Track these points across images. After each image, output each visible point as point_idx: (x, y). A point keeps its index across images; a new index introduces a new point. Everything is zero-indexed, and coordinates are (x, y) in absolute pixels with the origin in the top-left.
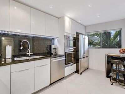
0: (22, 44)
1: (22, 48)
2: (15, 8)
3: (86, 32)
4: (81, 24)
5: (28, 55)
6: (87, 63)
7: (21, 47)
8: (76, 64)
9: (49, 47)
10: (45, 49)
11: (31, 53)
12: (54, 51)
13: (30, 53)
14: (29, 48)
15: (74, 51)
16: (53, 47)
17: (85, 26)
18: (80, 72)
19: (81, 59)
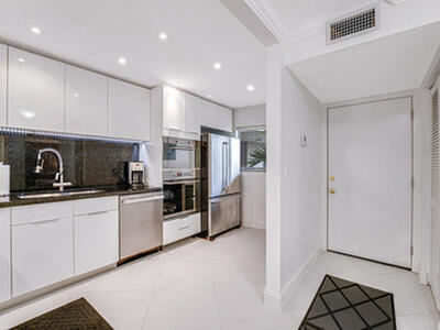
0: (39, 157)
1: (38, 169)
2: (21, 60)
3: (237, 125)
4: (219, 105)
5: (58, 188)
6: (234, 212)
7: (38, 167)
8: (199, 214)
9: (123, 167)
10: (108, 173)
11: (65, 184)
12: (136, 177)
13: (62, 184)
14: (61, 169)
15: (196, 179)
16: (133, 167)
17: (233, 110)
18: (210, 234)
19: (213, 201)
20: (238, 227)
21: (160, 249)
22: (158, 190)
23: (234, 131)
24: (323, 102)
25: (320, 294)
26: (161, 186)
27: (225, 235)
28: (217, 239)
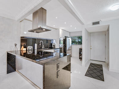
0: (40, 42)
9: (50, 44)
15: (63, 47)
16: (53, 44)
17: (70, 32)
23: (70, 37)
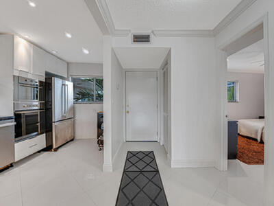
3: (71, 74)
8: (45, 135)
15: (40, 109)
17: (68, 63)
18: (54, 147)
19: (56, 124)
20: (72, 140)
21: (11, 165)
22: (10, 118)
23: (68, 77)
24: (124, 68)
25: (127, 159)
26: (12, 115)
27: (65, 146)
28: (60, 150)
